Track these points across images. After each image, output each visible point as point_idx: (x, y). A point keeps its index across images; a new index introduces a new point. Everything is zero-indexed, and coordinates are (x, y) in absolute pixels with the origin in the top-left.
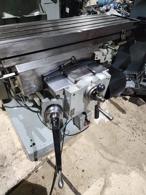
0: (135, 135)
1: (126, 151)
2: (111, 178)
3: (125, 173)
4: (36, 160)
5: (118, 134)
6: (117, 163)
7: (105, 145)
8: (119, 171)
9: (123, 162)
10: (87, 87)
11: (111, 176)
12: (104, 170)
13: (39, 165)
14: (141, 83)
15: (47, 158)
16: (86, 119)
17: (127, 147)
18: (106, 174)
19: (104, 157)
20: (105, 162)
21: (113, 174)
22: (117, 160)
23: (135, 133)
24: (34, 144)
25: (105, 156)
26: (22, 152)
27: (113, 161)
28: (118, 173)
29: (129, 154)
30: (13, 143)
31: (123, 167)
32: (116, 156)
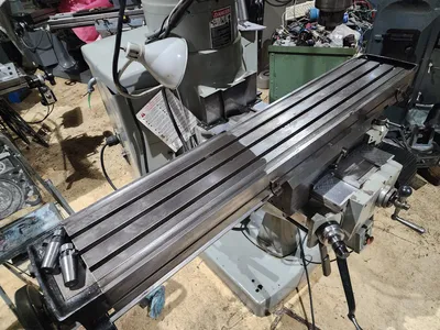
0: (426, 245)
1: (419, 276)
2: (405, 325)
3: (427, 314)
4: (267, 314)
5: (395, 248)
6: (409, 298)
7: (377, 271)
8: (416, 312)
9: (419, 295)
10: (379, 192)
11: (404, 321)
12: (390, 313)
13: (276, 320)
14: (413, 147)
15: (285, 309)
16: (366, 235)
17: (417, 269)
18: (396, 320)
19: (382, 293)
20: (386, 301)
21: (407, 318)
22: (407, 293)
23: (423, 241)
24: (260, 287)
25: (385, 290)
26: (238, 303)
27: (401, 297)
28: (415, 316)
29: (423, 279)
30: (216, 290)
31: (421, 304)
32: (402, 286)
